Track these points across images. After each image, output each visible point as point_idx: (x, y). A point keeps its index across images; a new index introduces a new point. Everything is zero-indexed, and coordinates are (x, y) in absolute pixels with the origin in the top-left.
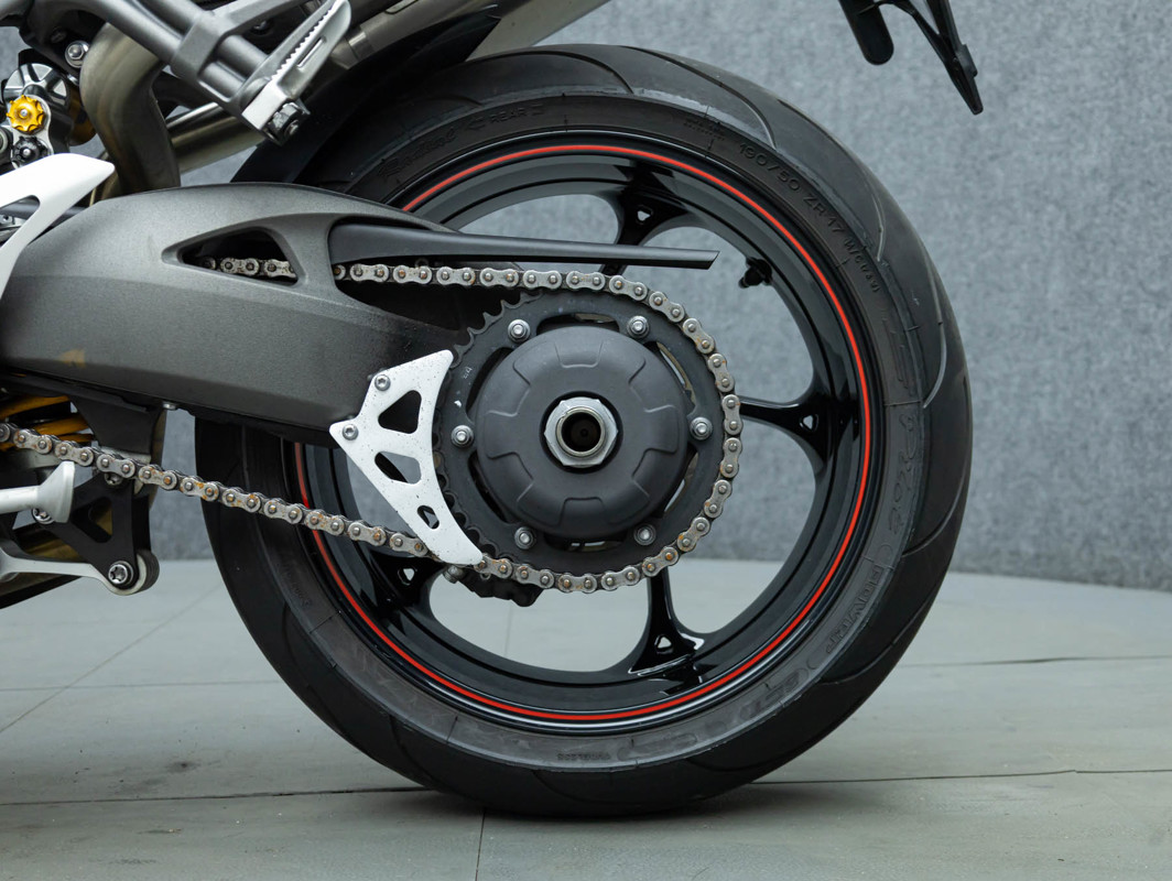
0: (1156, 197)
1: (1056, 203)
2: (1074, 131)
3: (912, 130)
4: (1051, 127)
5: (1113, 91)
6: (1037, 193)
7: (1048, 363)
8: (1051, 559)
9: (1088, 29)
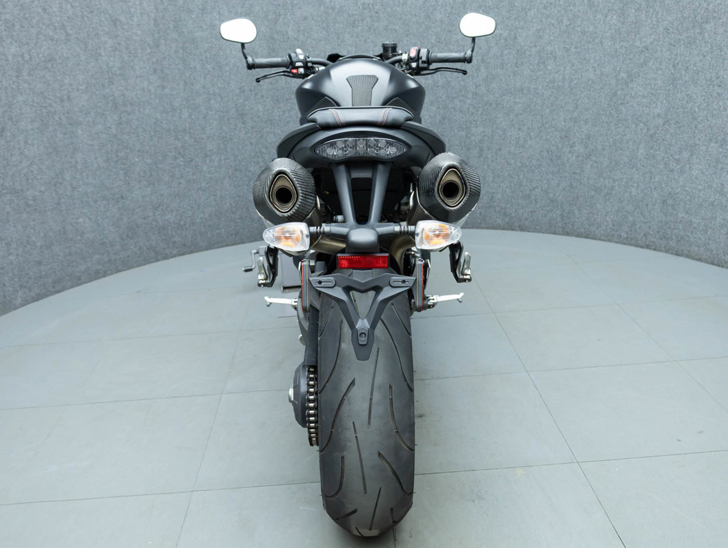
0: (680, 127)
1: (644, 123)
2: (652, 100)
3: (592, 89)
4: (644, 96)
5: (668, 88)
6: (637, 119)
7: (636, 176)
8: (631, 239)
9: (660, 64)
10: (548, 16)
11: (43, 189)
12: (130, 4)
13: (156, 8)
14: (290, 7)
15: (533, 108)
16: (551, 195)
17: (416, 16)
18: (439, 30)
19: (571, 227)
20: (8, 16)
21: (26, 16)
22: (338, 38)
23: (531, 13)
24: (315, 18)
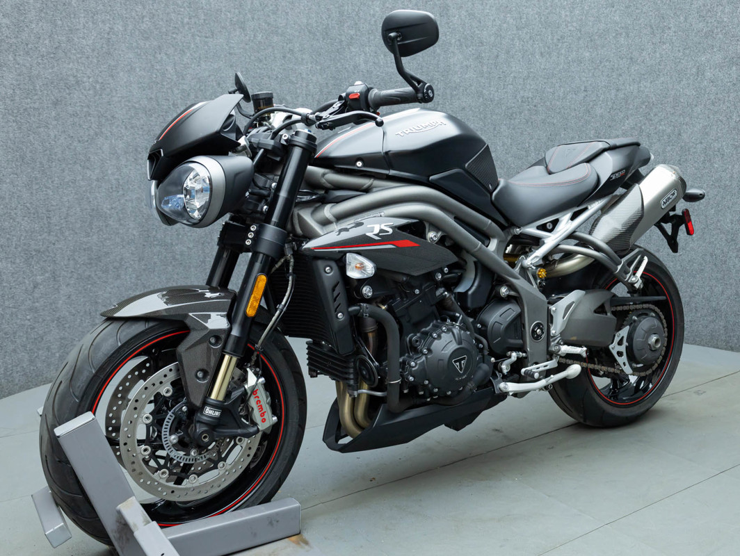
10: (716, 112)
11: (191, 246)
12: (297, 86)
13: (321, 91)
14: (449, 97)
15: (696, 208)
16: (714, 304)
17: (575, 110)
18: (598, 124)
19: (736, 341)
20: (185, 87)
21: (202, 88)
22: (495, 129)
23: (698, 109)
24: (473, 109)
